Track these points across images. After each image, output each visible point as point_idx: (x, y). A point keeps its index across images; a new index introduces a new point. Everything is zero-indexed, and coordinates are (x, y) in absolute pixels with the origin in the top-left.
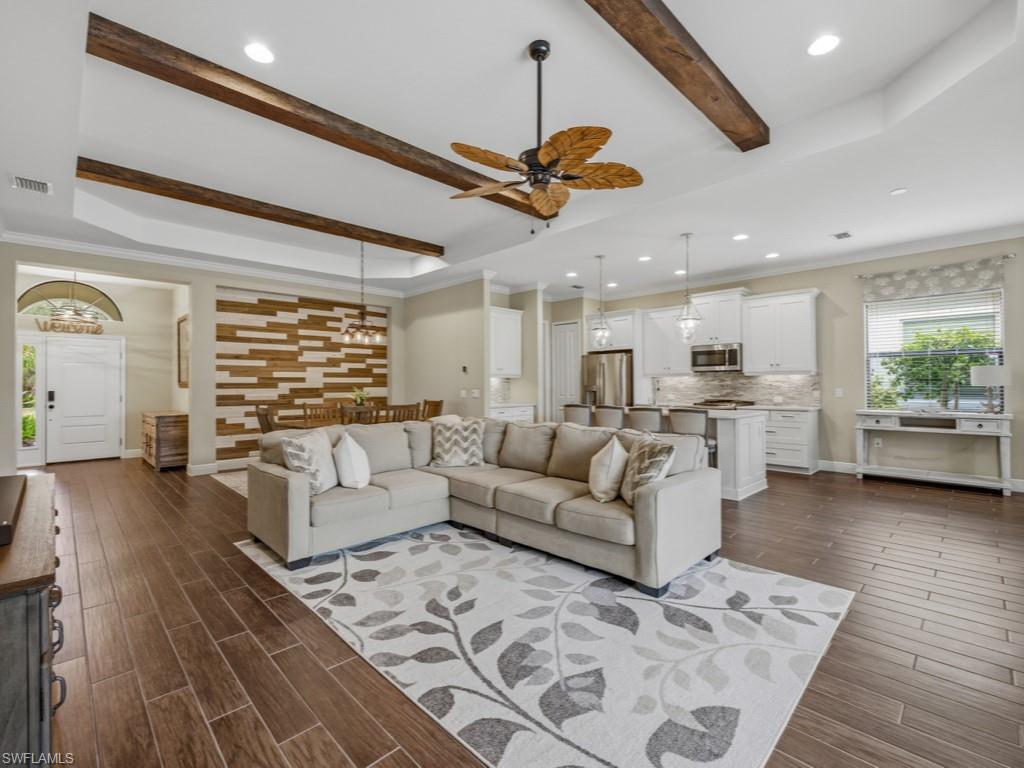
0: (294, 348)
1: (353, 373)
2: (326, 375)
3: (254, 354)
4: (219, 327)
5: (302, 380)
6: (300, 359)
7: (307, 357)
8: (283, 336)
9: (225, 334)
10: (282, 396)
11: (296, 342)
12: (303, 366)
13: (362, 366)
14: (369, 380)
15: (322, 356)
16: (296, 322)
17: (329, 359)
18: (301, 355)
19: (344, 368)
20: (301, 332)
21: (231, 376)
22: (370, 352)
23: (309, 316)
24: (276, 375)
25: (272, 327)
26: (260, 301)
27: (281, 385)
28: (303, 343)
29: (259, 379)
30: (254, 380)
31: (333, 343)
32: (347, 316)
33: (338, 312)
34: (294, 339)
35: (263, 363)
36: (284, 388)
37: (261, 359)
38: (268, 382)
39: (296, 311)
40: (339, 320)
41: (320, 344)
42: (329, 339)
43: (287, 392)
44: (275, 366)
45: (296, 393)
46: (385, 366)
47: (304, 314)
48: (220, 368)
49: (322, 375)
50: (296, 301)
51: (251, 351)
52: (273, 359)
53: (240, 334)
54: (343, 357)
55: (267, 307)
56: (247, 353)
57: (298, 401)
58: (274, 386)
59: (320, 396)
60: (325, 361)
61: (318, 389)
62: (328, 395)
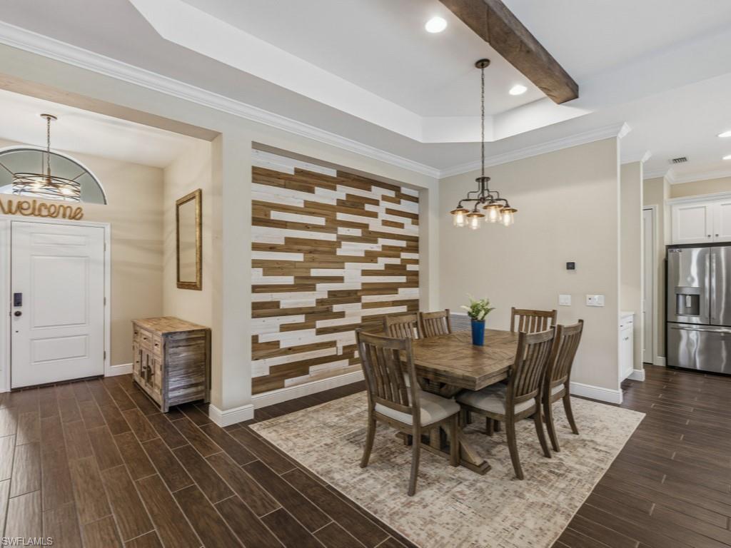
0: (332, 237)
1: (390, 270)
2: (365, 273)
3: (291, 245)
4: (256, 205)
5: (340, 279)
6: (340, 252)
7: (346, 249)
8: (321, 221)
9: (261, 215)
10: (320, 302)
11: (334, 230)
12: (341, 262)
13: (397, 261)
14: (403, 279)
15: (359, 249)
16: (334, 203)
17: (367, 252)
18: (340, 246)
19: (381, 263)
20: (341, 216)
21: (265, 274)
22: (403, 244)
23: (348, 195)
24: (315, 273)
25: (311, 208)
26: (297, 171)
27: (319, 286)
28: (343, 231)
29: (296, 278)
30: (289, 280)
31: (370, 232)
32: (385, 198)
33: (376, 192)
34: (332, 225)
35: (299, 257)
36: (323, 290)
37: (299, 251)
38: (305, 284)
39: (334, 189)
40: (376, 203)
41: (357, 232)
42: (366, 226)
43: (326, 296)
44: (313, 260)
45: (336, 297)
46: (416, 262)
47: (342, 192)
48: (256, 264)
49: (360, 272)
50: (332, 173)
51: (288, 240)
52: (311, 252)
53: (275, 215)
54: (380, 250)
55: (304, 181)
56: (282, 242)
57: (337, 308)
58: (313, 288)
59: (359, 300)
60: (362, 254)
61: (356, 292)
62: (366, 299)
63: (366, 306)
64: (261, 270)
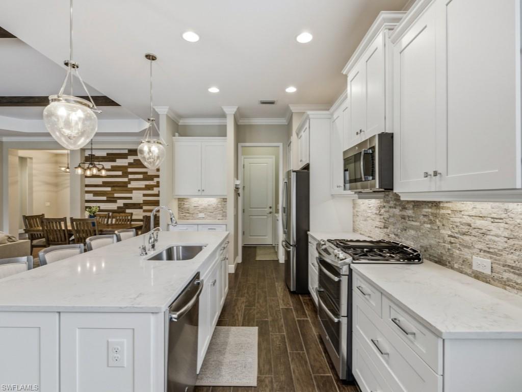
0: (126, 180)
2: (145, 195)
3: (105, 184)
5: (130, 198)
6: (129, 186)
7: (133, 185)
8: (120, 173)
10: (119, 208)
11: (127, 177)
12: (131, 190)
15: (142, 184)
16: (127, 164)
17: (146, 185)
18: (130, 183)
20: (130, 170)
21: (94, 196)
23: (134, 160)
24: (116, 195)
25: (114, 169)
26: (108, 154)
27: (118, 201)
28: (131, 176)
29: (107, 197)
30: (104, 198)
31: (149, 176)
34: (125, 174)
35: (109, 189)
36: (120, 203)
37: (108, 187)
38: (112, 200)
39: (127, 158)
41: (141, 176)
42: (146, 173)
43: (122, 205)
44: (115, 190)
45: (127, 206)
47: (131, 159)
48: (87, 192)
49: (142, 195)
50: (126, 152)
51: (103, 182)
52: (114, 187)
55: (111, 157)
56: (101, 183)
57: (128, 211)
58: (115, 202)
59: (141, 208)
60: (144, 187)
61: (139, 204)
62: (145, 208)
63: (145, 211)
64: (92, 194)
